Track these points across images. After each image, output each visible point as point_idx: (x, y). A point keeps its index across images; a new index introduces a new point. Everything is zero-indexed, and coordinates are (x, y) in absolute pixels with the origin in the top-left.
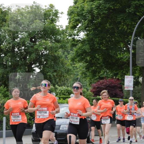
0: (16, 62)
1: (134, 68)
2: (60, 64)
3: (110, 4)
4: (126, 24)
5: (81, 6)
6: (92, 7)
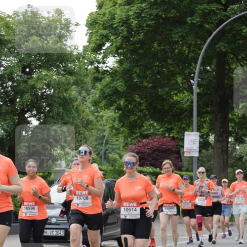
1: (201, 118)
3: (159, 10)
4: (186, 43)
5: (109, 12)
6: (129, 14)
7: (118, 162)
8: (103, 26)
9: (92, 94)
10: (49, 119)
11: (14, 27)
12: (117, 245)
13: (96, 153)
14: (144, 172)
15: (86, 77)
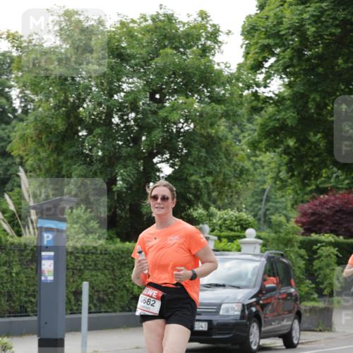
0: (115, 149)
2: (222, 156)
3: (346, 12)
5: (275, 14)
6: (303, 17)
7: (285, 227)
8: (265, 34)
9: (247, 130)
10: (187, 165)
11: (140, 36)
12: (282, 344)
13: (253, 213)
14: (321, 242)
15: (240, 106)
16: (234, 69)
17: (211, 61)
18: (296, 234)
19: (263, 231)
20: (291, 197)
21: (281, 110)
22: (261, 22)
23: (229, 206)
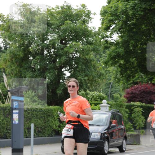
0: (45, 65)
2: (92, 68)
3: (146, 5)
5: (115, 6)
6: (127, 7)
7: (119, 99)
8: (110, 15)
9: (103, 57)
10: (77, 72)
11: (56, 15)
12: (118, 150)
13: (105, 93)
14: (135, 106)
15: (100, 46)
16: (97, 30)
17: (87, 26)
18: (124, 102)
19: (110, 101)
20: (122, 86)
21: (118, 48)
22: (109, 9)
23: (95, 90)
